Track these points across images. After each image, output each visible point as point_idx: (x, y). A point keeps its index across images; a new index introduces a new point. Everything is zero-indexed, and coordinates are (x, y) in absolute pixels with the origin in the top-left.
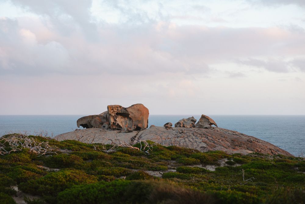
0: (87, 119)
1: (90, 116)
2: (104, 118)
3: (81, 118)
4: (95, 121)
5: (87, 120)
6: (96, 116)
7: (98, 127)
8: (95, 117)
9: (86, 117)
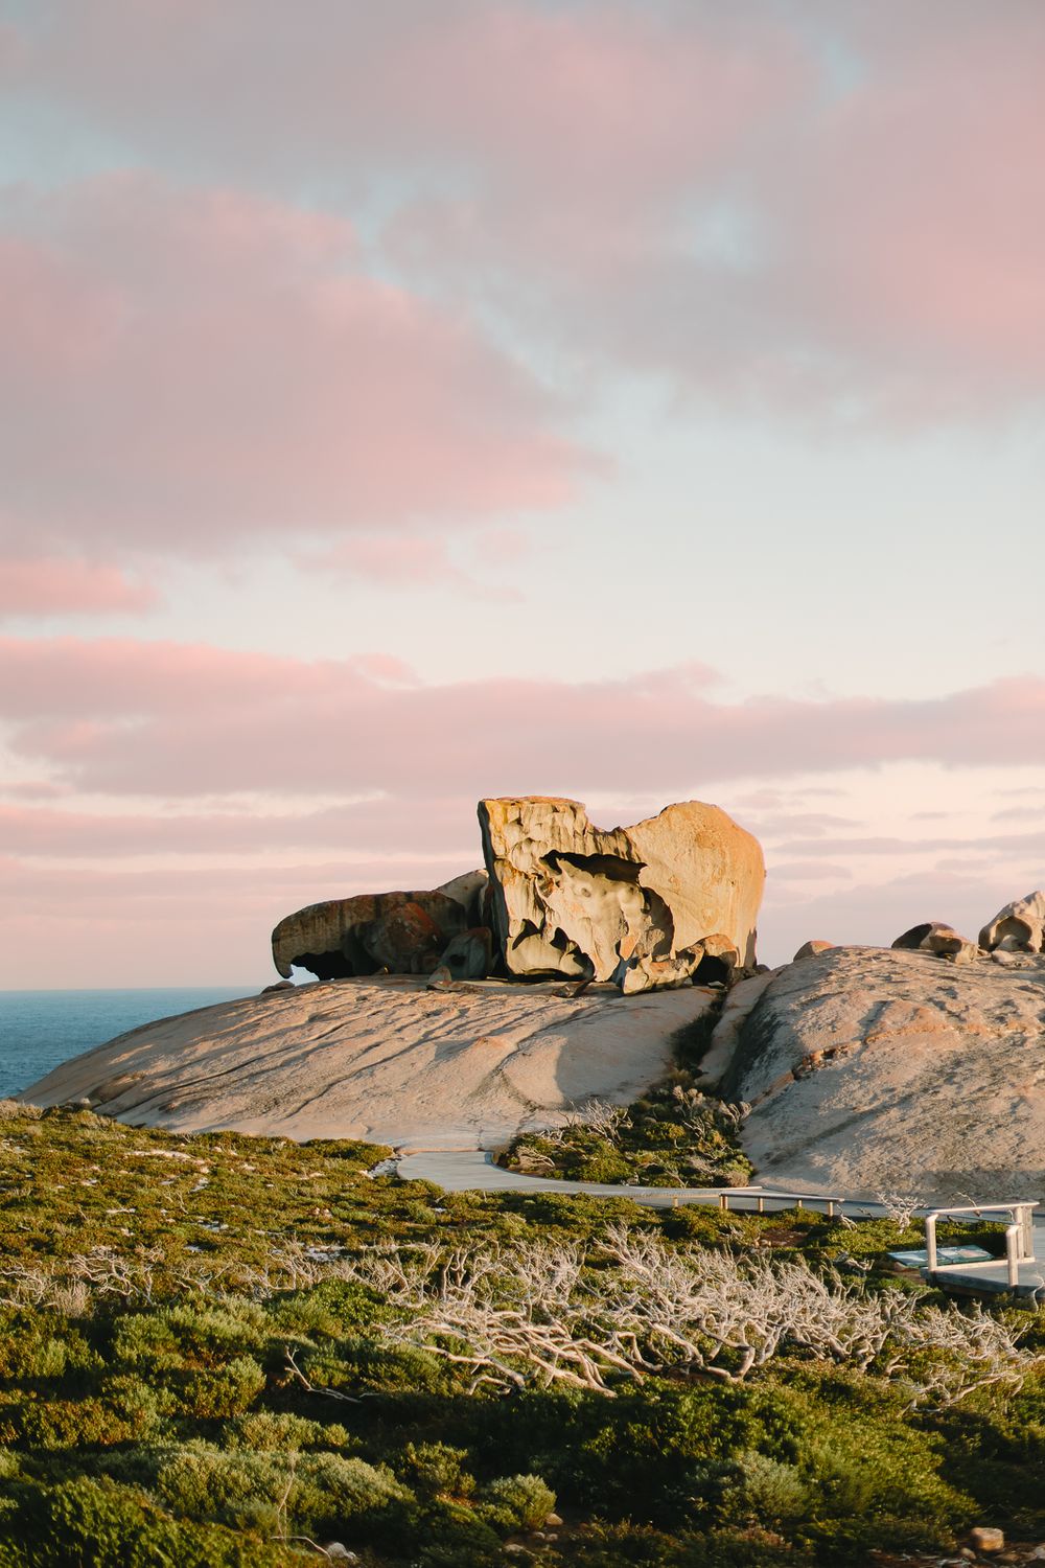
0: (342, 916)
1: (361, 901)
2: (456, 910)
3: (300, 915)
4: (397, 933)
5: (342, 924)
6: (401, 899)
7: (414, 968)
8: (397, 905)
9: (334, 904)
